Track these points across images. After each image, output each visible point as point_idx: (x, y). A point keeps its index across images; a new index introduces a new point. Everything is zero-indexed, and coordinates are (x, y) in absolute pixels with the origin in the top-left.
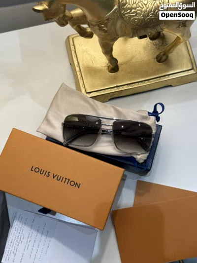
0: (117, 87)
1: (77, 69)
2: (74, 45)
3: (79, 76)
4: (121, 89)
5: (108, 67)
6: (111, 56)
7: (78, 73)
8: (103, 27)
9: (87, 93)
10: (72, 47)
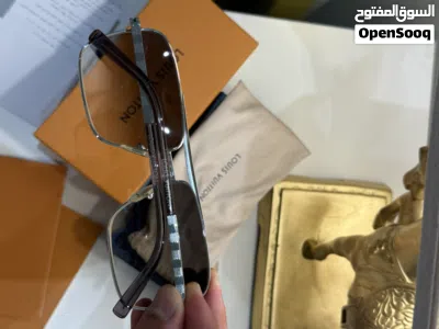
0: (277, 246)
1: (329, 188)
2: (373, 196)
3: (316, 186)
4: (271, 251)
5: (316, 243)
6: (332, 252)
7: (322, 187)
8: (380, 247)
9: (282, 190)
10: (370, 191)
